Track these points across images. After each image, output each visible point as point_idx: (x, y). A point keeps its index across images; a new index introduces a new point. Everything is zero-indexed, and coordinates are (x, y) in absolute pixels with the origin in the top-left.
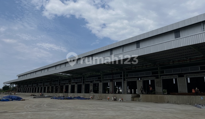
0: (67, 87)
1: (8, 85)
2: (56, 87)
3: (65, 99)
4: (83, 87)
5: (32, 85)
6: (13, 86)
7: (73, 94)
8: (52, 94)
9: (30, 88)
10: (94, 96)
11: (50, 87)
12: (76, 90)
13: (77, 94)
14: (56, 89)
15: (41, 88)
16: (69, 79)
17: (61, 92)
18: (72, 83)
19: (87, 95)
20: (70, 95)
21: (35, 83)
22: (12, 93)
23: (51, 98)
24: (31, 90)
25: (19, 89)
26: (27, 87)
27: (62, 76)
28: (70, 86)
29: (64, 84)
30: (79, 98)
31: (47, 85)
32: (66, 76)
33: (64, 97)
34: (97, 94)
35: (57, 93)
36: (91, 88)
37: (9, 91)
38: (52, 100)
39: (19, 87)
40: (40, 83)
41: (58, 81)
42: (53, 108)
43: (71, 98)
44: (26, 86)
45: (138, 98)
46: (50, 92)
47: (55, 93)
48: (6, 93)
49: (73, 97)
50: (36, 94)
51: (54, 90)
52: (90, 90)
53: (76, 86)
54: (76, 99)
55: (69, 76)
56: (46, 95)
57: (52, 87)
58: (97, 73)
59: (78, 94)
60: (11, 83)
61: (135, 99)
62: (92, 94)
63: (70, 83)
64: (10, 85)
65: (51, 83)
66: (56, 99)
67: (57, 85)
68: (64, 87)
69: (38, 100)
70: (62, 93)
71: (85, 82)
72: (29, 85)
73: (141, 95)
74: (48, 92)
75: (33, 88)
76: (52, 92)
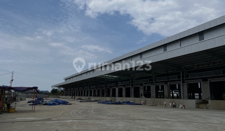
0: (114, 91)
1: (56, 88)
2: (103, 90)
3: (113, 104)
4: (132, 90)
5: (79, 88)
6: (61, 89)
7: (121, 98)
8: (98, 97)
9: (77, 92)
10: (146, 101)
11: (97, 90)
12: (124, 93)
13: (125, 98)
14: (102, 92)
15: (88, 91)
16: (116, 82)
17: (108, 95)
18: (119, 86)
19: (137, 100)
20: (118, 99)
21: (81, 87)
22: (60, 97)
23: (98, 102)
24: (78, 94)
25: (66, 92)
26: (73, 91)
27: (109, 78)
28: (117, 89)
29: (111, 87)
30: (128, 103)
31: (93, 88)
32: (113, 78)
33: (111, 101)
34: (149, 99)
35: (104, 96)
36: (142, 91)
37: (58, 95)
38: (99, 104)
39: (66, 90)
40: (86, 86)
41: (104, 83)
42: (102, 115)
43: (119, 103)
44: (72, 89)
45: (205, 105)
46: (96, 96)
47: (102, 96)
48: (54, 97)
49: (121, 101)
50: (83, 98)
51: (101, 93)
52: (140, 94)
53: (124, 89)
54: (126, 104)
55: (116, 78)
56: (93, 98)
57: (99, 91)
58: (148, 75)
59: (127, 98)
60: (59, 87)
61: (201, 105)
62: (144, 99)
63: (117, 86)
64: (58, 88)
65: (97, 86)
66: (103, 103)
67: (103, 88)
68: (111, 90)
69: (85, 105)
70: (109, 97)
71: (134, 85)
72: (76, 89)
73: (210, 101)
74: (95, 96)
75: (79, 92)
76: (98, 96)
